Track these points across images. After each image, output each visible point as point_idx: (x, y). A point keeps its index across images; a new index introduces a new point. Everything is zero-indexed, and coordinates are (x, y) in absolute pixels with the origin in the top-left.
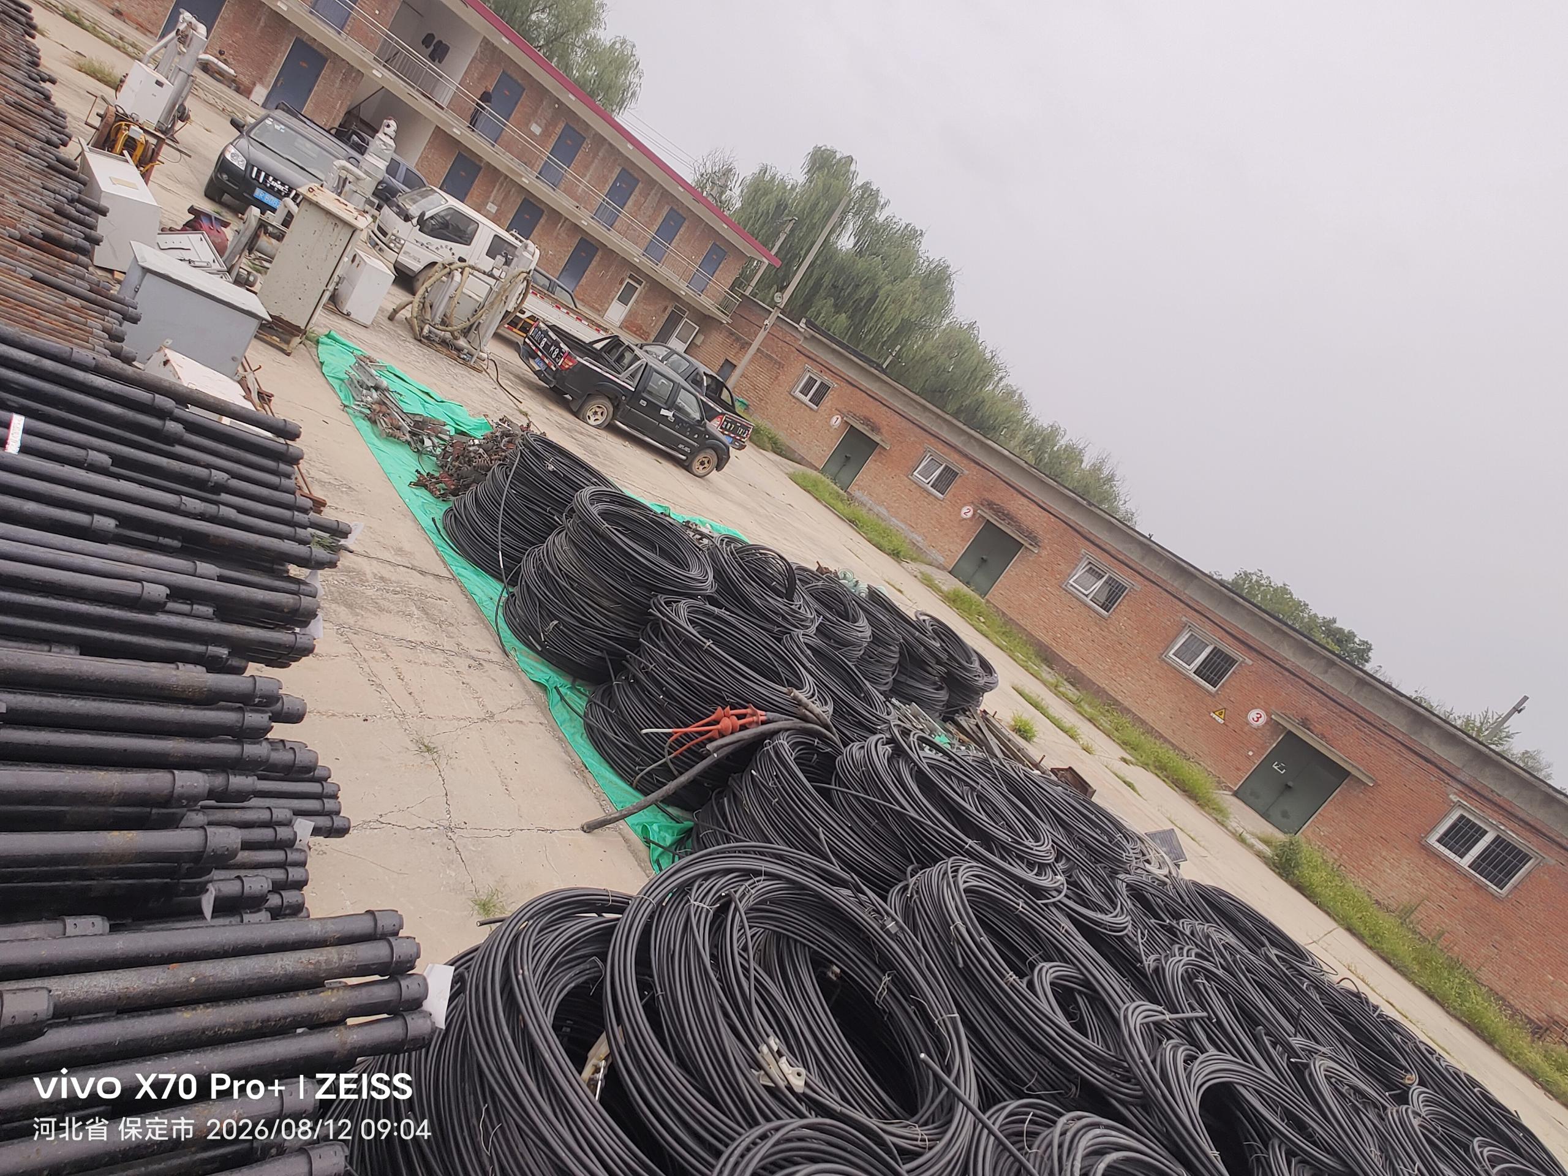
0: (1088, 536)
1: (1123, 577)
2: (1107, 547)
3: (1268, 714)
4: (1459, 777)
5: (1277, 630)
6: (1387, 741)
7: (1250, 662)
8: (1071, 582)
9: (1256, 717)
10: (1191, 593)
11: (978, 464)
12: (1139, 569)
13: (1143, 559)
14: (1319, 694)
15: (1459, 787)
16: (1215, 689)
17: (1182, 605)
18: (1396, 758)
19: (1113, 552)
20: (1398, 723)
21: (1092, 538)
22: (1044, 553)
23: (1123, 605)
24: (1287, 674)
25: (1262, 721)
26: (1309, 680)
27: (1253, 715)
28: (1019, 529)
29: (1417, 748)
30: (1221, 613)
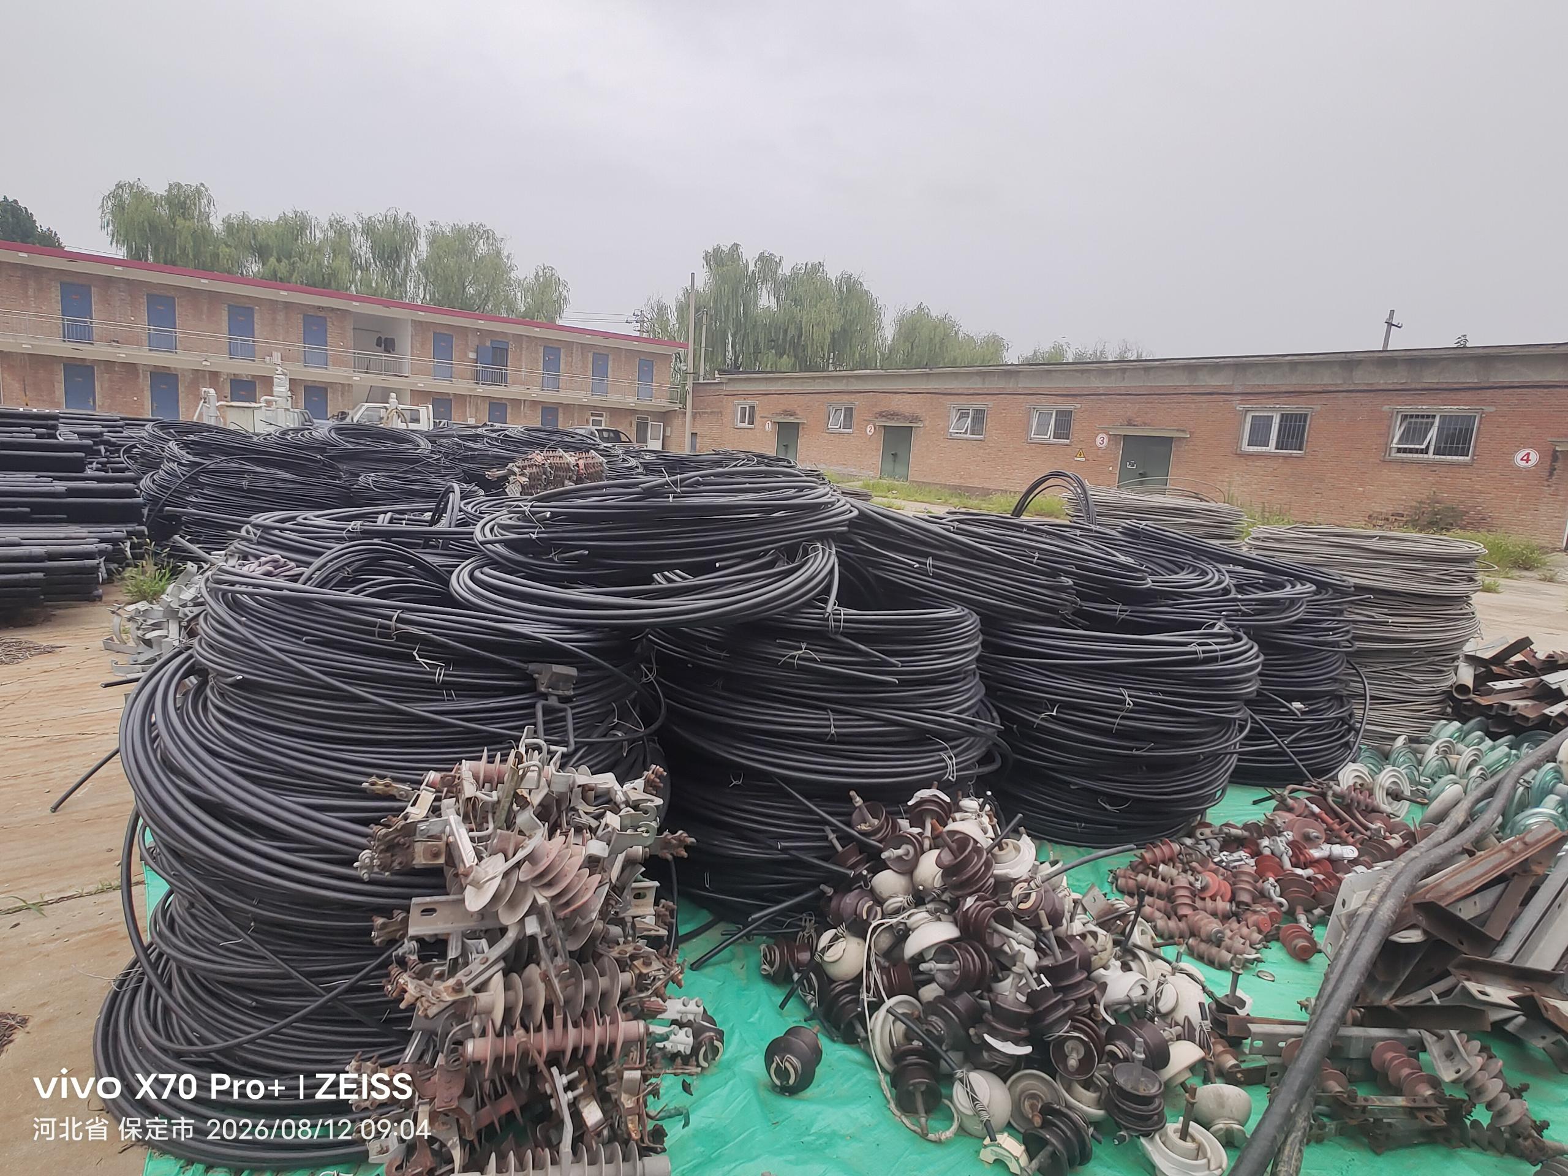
0: (945, 392)
1: (979, 403)
2: (960, 391)
3: (1107, 434)
4: (1235, 391)
5: (1083, 371)
6: (1182, 398)
7: (1079, 406)
8: (952, 431)
9: (1102, 441)
10: (1024, 384)
11: (861, 392)
12: (985, 391)
13: (984, 383)
14: (1128, 397)
15: (1239, 398)
16: (1070, 440)
17: (1022, 397)
18: (1193, 406)
19: (966, 392)
20: (1180, 380)
21: (949, 391)
22: (927, 423)
23: (989, 422)
24: (1103, 397)
25: (1106, 441)
26: (1118, 392)
27: (1099, 440)
28: (905, 418)
30: (1046, 385)
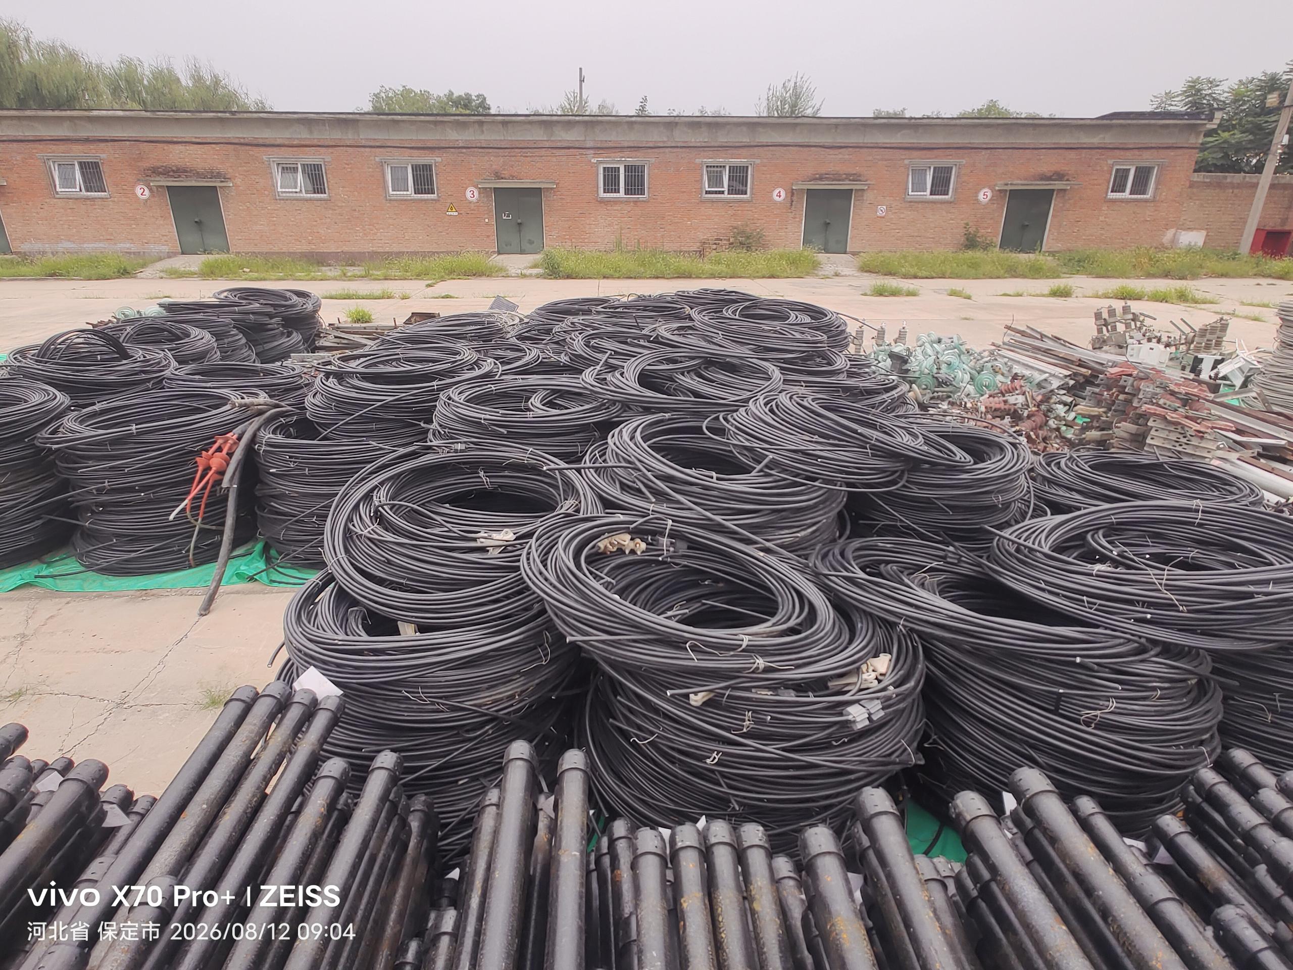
0: (255, 142)
1: (312, 157)
2: (279, 142)
3: (476, 187)
4: (588, 146)
5: (435, 123)
6: (543, 152)
7: (439, 159)
8: (279, 190)
9: (472, 194)
10: (365, 135)
11: (107, 141)
12: (316, 142)
13: (311, 132)
14: (491, 150)
15: (592, 152)
16: (436, 195)
17: (367, 150)
18: (554, 159)
19: (287, 143)
20: (538, 135)
21: (261, 142)
22: (238, 181)
23: (330, 180)
24: (464, 150)
25: (476, 194)
26: (478, 145)
27: (469, 194)
28: (199, 175)
29: (559, 145)
30: (394, 137)
